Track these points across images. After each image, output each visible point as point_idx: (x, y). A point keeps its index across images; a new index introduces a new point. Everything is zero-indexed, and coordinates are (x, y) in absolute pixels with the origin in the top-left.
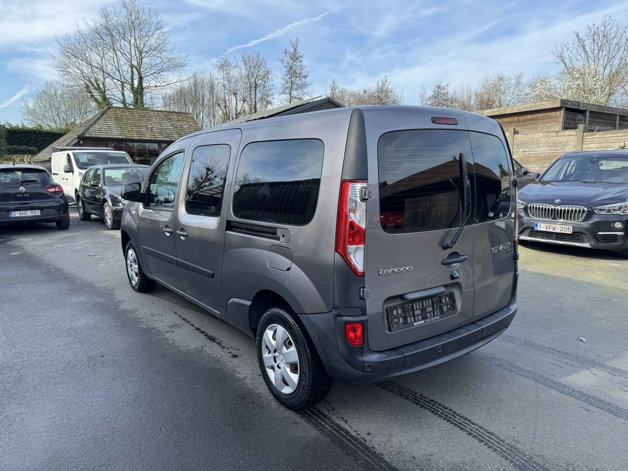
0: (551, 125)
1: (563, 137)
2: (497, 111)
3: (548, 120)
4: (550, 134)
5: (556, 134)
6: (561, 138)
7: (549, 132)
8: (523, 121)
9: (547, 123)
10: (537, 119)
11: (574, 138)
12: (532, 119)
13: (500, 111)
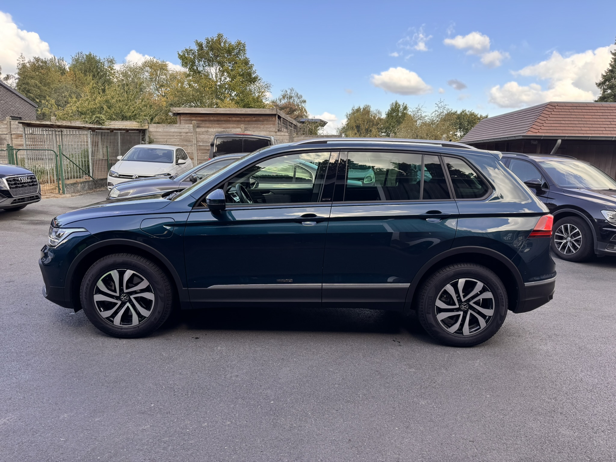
0: (269, 126)
1: (280, 136)
2: (229, 111)
3: (267, 123)
4: (271, 133)
5: (275, 134)
6: (279, 136)
7: (270, 132)
8: (249, 121)
9: (267, 124)
10: (259, 121)
11: (288, 138)
12: (256, 121)
13: (231, 110)
